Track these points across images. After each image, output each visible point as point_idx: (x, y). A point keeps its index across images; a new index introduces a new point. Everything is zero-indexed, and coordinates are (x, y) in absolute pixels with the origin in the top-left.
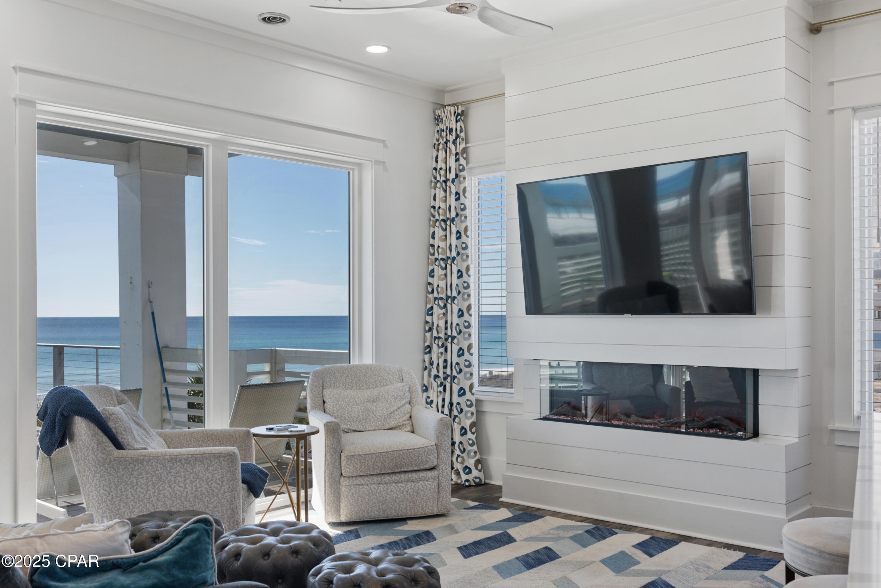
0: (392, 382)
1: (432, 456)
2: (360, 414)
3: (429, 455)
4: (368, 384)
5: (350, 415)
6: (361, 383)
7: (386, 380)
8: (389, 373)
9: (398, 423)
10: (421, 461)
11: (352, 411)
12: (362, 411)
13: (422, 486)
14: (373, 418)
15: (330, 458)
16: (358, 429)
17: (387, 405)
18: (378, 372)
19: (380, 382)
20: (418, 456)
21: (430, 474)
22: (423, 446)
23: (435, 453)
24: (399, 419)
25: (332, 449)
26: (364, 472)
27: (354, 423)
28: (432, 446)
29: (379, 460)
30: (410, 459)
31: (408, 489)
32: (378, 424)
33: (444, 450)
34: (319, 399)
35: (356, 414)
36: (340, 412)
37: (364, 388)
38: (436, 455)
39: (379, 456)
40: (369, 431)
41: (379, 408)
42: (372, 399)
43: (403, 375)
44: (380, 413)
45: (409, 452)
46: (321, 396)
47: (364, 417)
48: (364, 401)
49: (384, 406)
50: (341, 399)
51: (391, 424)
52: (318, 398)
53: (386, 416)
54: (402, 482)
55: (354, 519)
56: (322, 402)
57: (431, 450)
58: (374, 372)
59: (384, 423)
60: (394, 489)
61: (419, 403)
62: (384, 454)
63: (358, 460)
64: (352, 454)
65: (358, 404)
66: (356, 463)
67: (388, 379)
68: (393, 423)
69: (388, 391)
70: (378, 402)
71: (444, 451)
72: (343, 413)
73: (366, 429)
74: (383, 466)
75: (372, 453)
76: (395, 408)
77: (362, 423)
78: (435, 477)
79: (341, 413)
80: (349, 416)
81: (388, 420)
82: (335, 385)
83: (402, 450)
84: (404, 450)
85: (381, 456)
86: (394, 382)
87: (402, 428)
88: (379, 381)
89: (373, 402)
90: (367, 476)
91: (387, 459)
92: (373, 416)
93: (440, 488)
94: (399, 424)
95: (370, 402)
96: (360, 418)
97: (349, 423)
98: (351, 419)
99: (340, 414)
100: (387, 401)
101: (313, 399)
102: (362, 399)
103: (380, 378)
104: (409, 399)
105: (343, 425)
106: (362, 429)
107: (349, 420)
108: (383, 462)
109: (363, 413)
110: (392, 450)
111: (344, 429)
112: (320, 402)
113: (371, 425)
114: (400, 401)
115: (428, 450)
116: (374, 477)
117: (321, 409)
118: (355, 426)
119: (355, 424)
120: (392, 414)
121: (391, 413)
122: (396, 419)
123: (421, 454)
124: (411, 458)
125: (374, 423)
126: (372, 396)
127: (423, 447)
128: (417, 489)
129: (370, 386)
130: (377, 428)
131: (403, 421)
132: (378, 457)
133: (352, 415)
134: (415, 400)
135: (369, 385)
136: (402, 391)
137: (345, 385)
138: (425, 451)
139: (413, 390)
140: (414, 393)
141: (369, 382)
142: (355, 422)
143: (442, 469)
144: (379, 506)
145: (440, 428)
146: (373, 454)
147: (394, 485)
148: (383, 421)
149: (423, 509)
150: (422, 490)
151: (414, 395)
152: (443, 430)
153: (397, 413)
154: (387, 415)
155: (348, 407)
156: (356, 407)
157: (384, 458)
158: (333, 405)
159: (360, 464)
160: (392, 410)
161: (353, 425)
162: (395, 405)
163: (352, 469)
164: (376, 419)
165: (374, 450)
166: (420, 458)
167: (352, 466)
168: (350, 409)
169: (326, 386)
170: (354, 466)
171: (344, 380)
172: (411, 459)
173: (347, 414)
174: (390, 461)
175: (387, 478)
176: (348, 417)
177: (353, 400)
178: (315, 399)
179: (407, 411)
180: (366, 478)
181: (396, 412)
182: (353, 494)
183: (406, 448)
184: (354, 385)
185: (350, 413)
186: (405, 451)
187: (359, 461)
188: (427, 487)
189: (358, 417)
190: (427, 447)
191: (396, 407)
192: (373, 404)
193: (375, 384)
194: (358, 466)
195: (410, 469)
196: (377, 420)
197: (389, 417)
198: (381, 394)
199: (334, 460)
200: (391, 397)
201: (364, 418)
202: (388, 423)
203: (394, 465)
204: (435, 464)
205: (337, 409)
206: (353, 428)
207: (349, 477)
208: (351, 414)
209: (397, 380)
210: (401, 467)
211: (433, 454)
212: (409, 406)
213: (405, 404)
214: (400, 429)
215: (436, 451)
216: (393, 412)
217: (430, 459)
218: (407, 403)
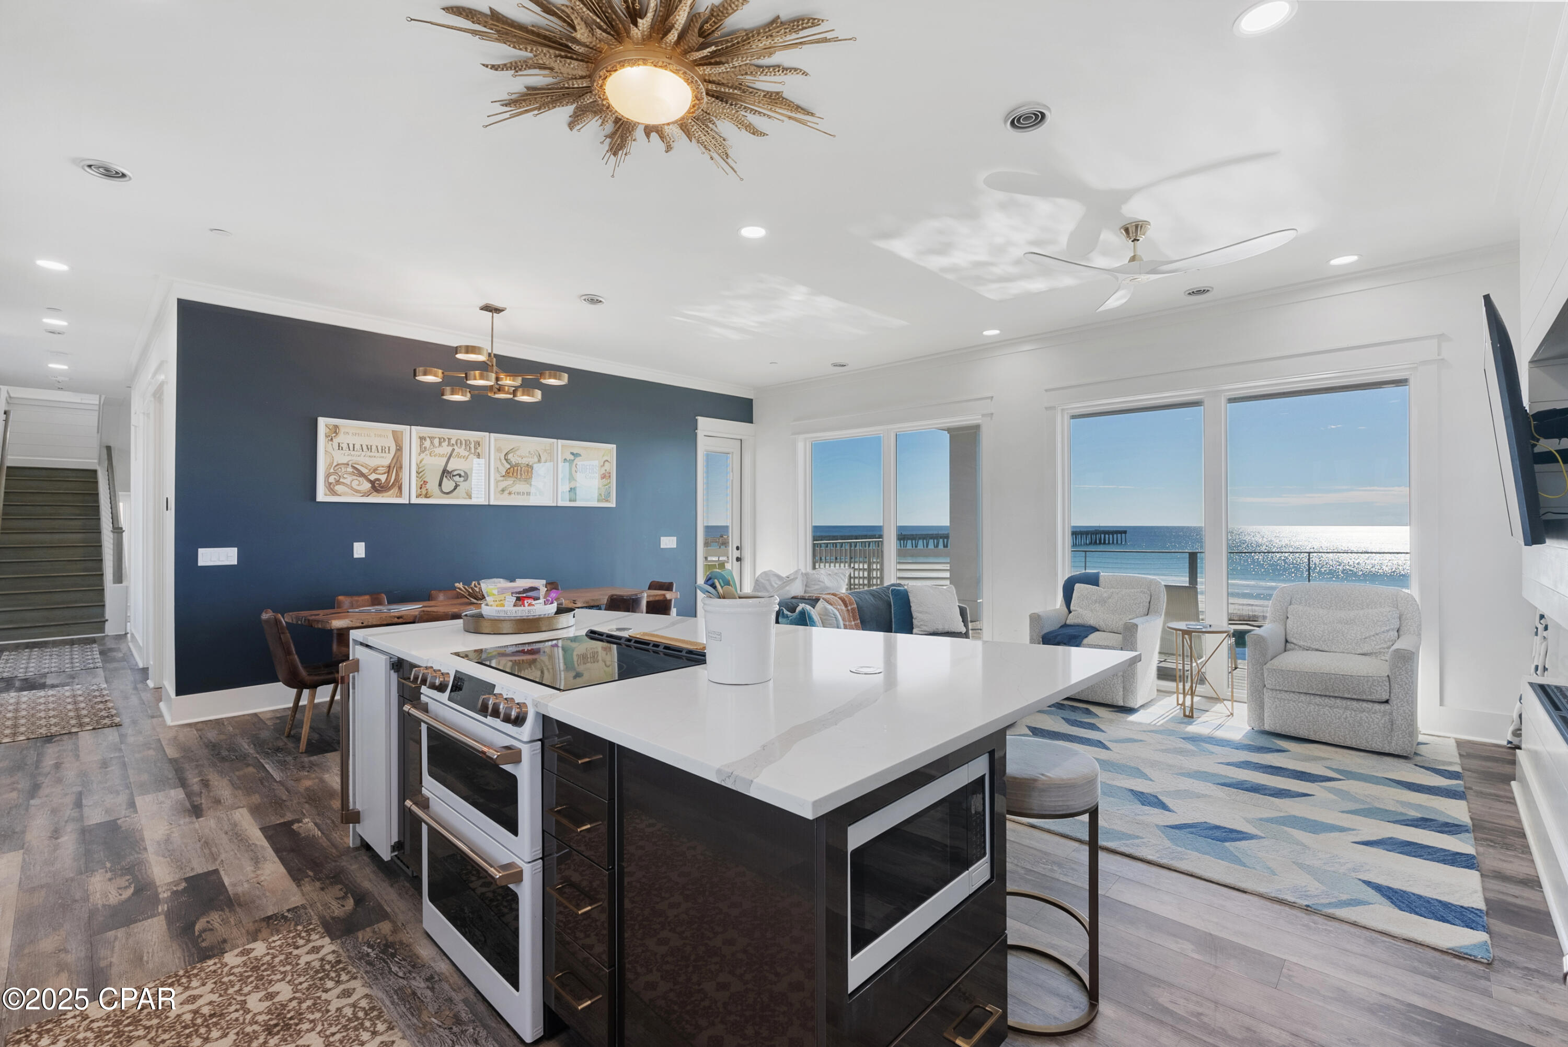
0: (1383, 606)
1: (1380, 688)
2: (1325, 634)
3: (1375, 686)
5: (1313, 634)
7: (1376, 603)
8: (1380, 596)
9: (1373, 650)
10: (1363, 691)
11: (1315, 630)
12: (1328, 631)
13: (1367, 717)
14: (1343, 640)
15: (1252, 667)
16: (1320, 649)
17: (1363, 629)
18: (1368, 594)
20: (1358, 685)
21: (1377, 707)
22: (1365, 676)
23: (1385, 685)
24: (1376, 645)
26: (1288, 688)
27: (1316, 641)
28: (1379, 677)
29: (1305, 679)
31: (1347, 717)
32: (1347, 647)
34: (1281, 614)
35: (1319, 634)
36: (1299, 629)
37: (1346, 608)
38: (1387, 688)
40: (1335, 652)
41: (1352, 631)
42: (1345, 621)
43: (1398, 599)
44: (1351, 636)
45: (1344, 678)
46: (1285, 611)
47: (1329, 637)
48: (1334, 622)
49: (1359, 630)
50: (1304, 616)
51: (1364, 650)
53: (1359, 641)
54: (1338, 707)
55: (1279, 731)
56: (1286, 617)
57: (1379, 682)
58: (1363, 593)
59: (1356, 647)
60: (1327, 712)
61: (1412, 632)
62: (1310, 674)
64: (1275, 668)
65: (1325, 624)
66: (1278, 678)
67: (1378, 603)
68: (1366, 648)
70: (1352, 625)
71: (1399, 686)
72: (1303, 631)
73: (1331, 650)
74: (1309, 686)
76: (1372, 634)
77: (1327, 644)
78: (1384, 711)
79: (1301, 630)
81: (1361, 645)
83: (1334, 674)
84: (1337, 675)
86: (1385, 606)
87: (1380, 656)
89: (1346, 624)
90: (1294, 692)
91: (1314, 680)
92: (1343, 638)
93: (1394, 726)
94: (1375, 651)
95: (1342, 623)
97: (1310, 641)
98: (1313, 637)
99: (1299, 631)
100: (1364, 625)
101: (1274, 613)
102: (1331, 620)
103: (1368, 601)
104: (1397, 627)
106: (1327, 649)
107: (1310, 638)
108: (1309, 682)
109: (1329, 634)
110: (1322, 672)
111: (1303, 646)
112: (1282, 618)
113: (1338, 647)
114: (1381, 627)
115: (1374, 680)
116: (1302, 695)
117: (1281, 625)
118: (1317, 645)
120: (1368, 640)
121: (1365, 638)
122: (1372, 645)
123: (1363, 683)
124: (1347, 684)
125: (1342, 646)
126: (1345, 618)
127: (1367, 677)
128: (1359, 719)
130: (1346, 651)
131: (1381, 649)
133: (1315, 634)
134: (1406, 629)
137: (1321, 603)
138: (1368, 681)
139: (1406, 617)
140: (1407, 621)
141: (1353, 604)
142: (1318, 641)
143: (1397, 705)
144: (1309, 726)
145: (1393, 660)
147: (1327, 708)
148: (1354, 645)
149: (1368, 742)
150: (1366, 722)
151: (1407, 623)
152: (1396, 663)
154: (1361, 639)
155: (1311, 625)
156: (1322, 626)
157: (1311, 678)
158: (1294, 622)
160: (1368, 635)
161: (1314, 644)
162: (1373, 630)
163: (1274, 683)
164: (1346, 641)
166: (1360, 687)
168: (1313, 627)
170: (1276, 679)
171: (1321, 599)
172: (1346, 686)
173: (1308, 632)
174: (1317, 683)
175: (1318, 700)
176: (1310, 635)
177: (1320, 619)
179: (1389, 639)
180: (1292, 694)
181: (1373, 638)
182: (1276, 707)
183: (1340, 674)
187: (1281, 676)
188: (1373, 720)
189: (1322, 637)
191: (1374, 633)
192: (1346, 626)
194: (1282, 681)
195: (1346, 696)
196: (1347, 643)
197: (1363, 642)
198: (1358, 618)
200: (1369, 622)
201: (1330, 639)
202: (1361, 648)
203: (1325, 687)
204: (1387, 697)
205: (1297, 625)
206: (1314, 647)
208: (1314, 632)
210: (1334, 692)
211: (1381, 686)
212: (1396, 633)
213: (1388, 631)
214: (1377, 657)
215: (1387, 684)
216: (1370, 637)
217: (1377, 691)
218: (1393, 630)
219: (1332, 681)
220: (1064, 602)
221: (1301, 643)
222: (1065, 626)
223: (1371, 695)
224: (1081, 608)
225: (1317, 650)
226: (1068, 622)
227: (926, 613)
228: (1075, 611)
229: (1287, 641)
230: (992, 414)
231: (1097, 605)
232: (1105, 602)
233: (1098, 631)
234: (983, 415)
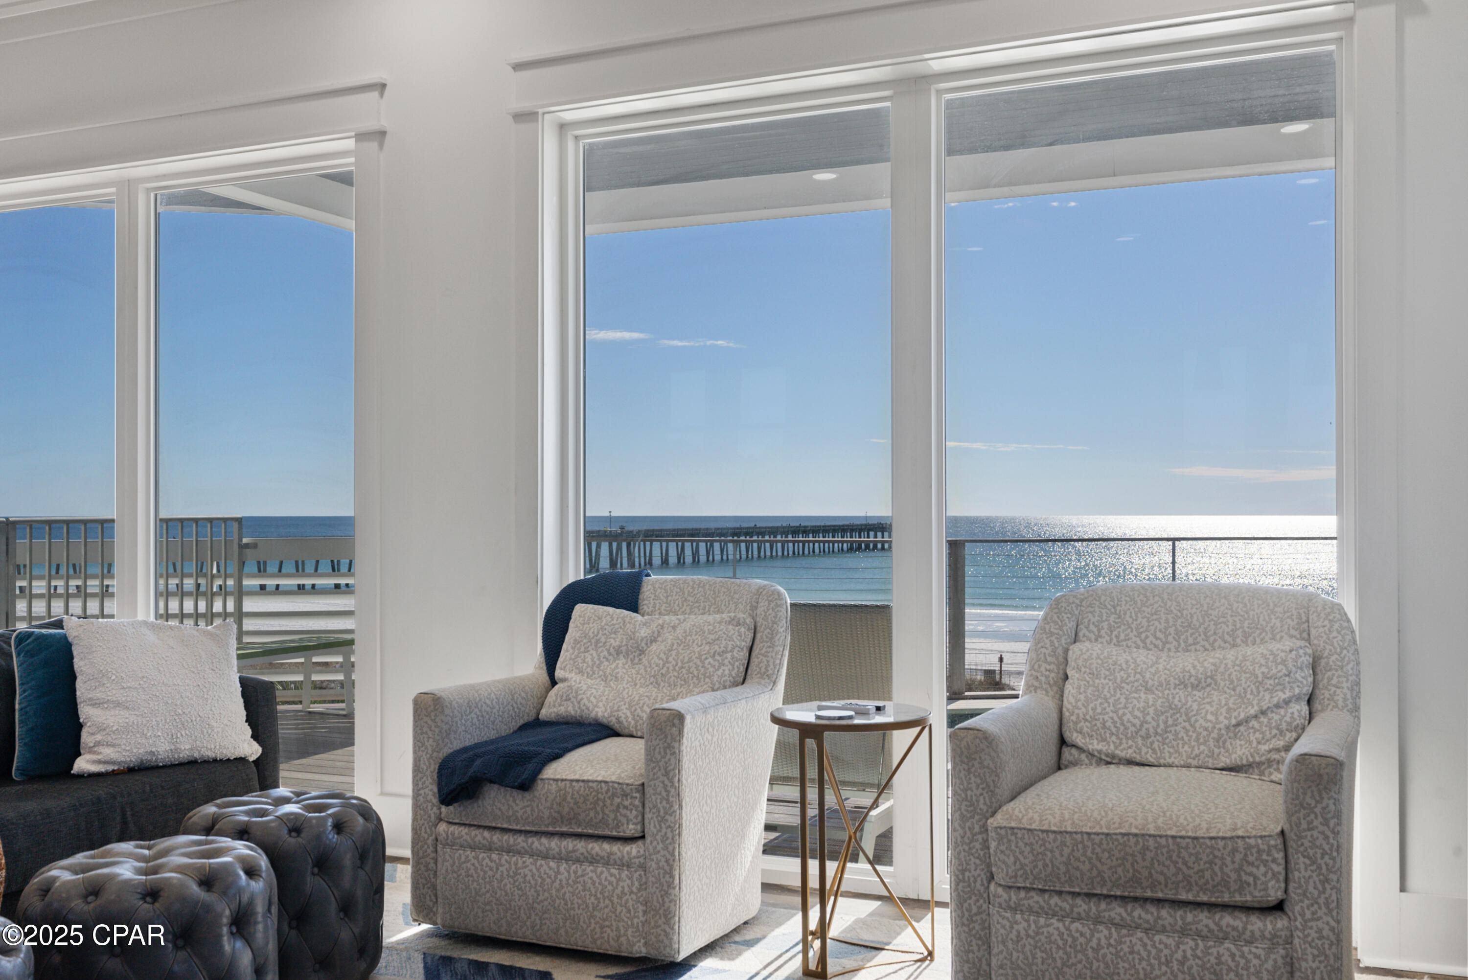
0: (1278, 637)
1: (1262, 869)
2: (1149, 718)
3: (1251, 864)
4: (1212, 639)
5: (1121, 718)
6: (1192, 634)
7: (1263, 630)
8: (1273, 612)
9: (1252, 756)
10: (1223, 879)
11: (1126, 708)
12: (1156, 710)
13: (1232, 955)
14: (1187, 731)
15: (960, 825)
16: (1138, 758)
17: (1231, 701)
18: (1245, 605)
19: (1246, 636)
20: (1211, 863)
21: (1257, 923)
22: (1229, 834)
23: (1274, 860)
24: (1259, 743)
25: (965, 803)
26: (1045, 881)
27: (1127, 739)
28: (1261, 837)
29: (1084, 854)
30: (1180, 865)
31: (1185, 957)
32: (1197, 751)
33: (1309, 858)
34: (1052, 667)
35: (1136, 717)
36: (1092, 705)
37: (1198, 647)
38: (1280, 869)
39: (1082, 842)
40: (1170, 766)
41: (1208, 707)
42: (1192, 679)
43: (1311, 617)
44: (1207, 721)
45: (1178, 845)
46: (1061, 659)
47: (1158, 725)
48: (1168, 683)
49: (1223, 702)
50: (1103, 671)
51: (1234, 756)
52: (1050, 664)
53: (1223, 732)
54: (1164, 930)
56: (1061, 675)
57: (1259, 851)
58: (1235, 605)
59: (1216, 750)
60: (1139, 947)
61: (1340, 703)
62: (1097, 839)
63: (1026, 844)
64: (1013, 824)
65: (1148, 690)
66: (1022, 853)
67: (1268, 629)
68: (1239, 752)
69: (1242, 661)
70: (1208, 689)
71: (1307, 861)
72: (1099, 710)
73: (1162, 761)
74: (1095, 872)
75: (1063, 829)
76: (1252, 712)
77: (1152, 743)
79: (1094, 709)
80: (1116, 718)
81: (1228, 744)
82: (1115, 633)
83: (1154, 836)
84: (1161, 836)
85: (1089, 844)
86: (1282, 638)
87: (1267, 772)
88: (1244, 632)
89: (1195, 687)
90: (1060, 892)
91: (1106, 855)
92: (1188, 727)
93: (1297, 975)
94: (1257, 759)
95: (1186, 687)
96: (1147, 729)
97: (1114, 738)
98: (1122, 728)
99: (1091, 712)
100: (1234, 690)
101: (1036, 667)
102: (1162, 679)
103: (1246, 624)
104: (1307, 689)
105: (1095, 742)
106: (1151, 759)
107: (1114, 730)
108: (1094, 861)
109: (1158, 716)
110: (1123, 831)
111: (1100, 752)
112: (1053, 675)
113: (1177, 751)
114: (1271, 691)
115: (1249, 847)
116: (1079, 900)
117: (1051, 693)
118: (1130, 747)
119: (1130, 742)
120: (1242, 728)
121: (1238, 724)
122: (1250, 743)
123: (1222, 859)
124: (1185, 863)
125: (1186, 747)
126: (1193, 672)
127: (1232, 838)
128: (1213, 960)
129: (1216, 644)
130: (1194, 763)
131: (1270, 751)
132: (1080, 846)
133: (1125, 718)
134: (1327, 695)
135: (1215, 641)
136: (1283, 662)
137: (1143, 636)
138: (1235, 850)
139: (1327, 663)
140: (1329, 674)
141: (1215, 633)
142: (1133, 738)
143: (1303, 913)
145: (1296, 785)
146: (1067, 832)
147: (1138, 933)
148: (1211, 743)
150: (1231, 969)
151: (1330, 679)
152: (1305, 794)
153: (1257, 726)
154: (1227, 728)
155: (1118, 695)
156: (1143, 696)
157: (1098, 850)
158: (1079, 687)
159: (1031, 858)
160: (1242, 716)
161: (1124, 745)
162: (1255, 702)
163: (1013, 868)
164: (1194, 735)
165: (1073, 823)
166: (1216, 869)
167: (1012, 859)
168: (1123, 700)
169: (1084, 636)
170: (1016, 859)
171: (1145, 623)
172: (1184, 868)
173: (1111, 714)
174: (1115, 863)
175: (1117, 911)
176: (1114, 722)
177: (1138, 676)
178: (1040, 666)
179: (1289, 724)
180: (1055, 899)
181: (1254, 723)
182: (1020, 934)
183: (1169, 833)
184: (1170, 638)
185: (1121, 712)
186: (1163, 841)
187: (1028, 849)
188: (1248, 961)
189: (1141, 726)
190: (1243, 837)
191: (1256, 708)
192: (1195, 692)
193: (1230, 639)
194: (1027, 861)
195: (1184, 897)
196: (1197, 739)
197: (1231, 734)
198: (1221, 669)
199: (968, 834)
200: (1247, 679)
201: (1159, 731)
202: (1227, 751)
203: (1130, 875)
204: (1280, 894)
205: (1086, 697)
206: (1122, 754)
207: (1010, 887)
208: (1124, 714)
209: (1293, 632)
210: (1152, 887)
211: (1265, 863)
212: (1305, 709)
213: (1287, 702)
214: (1262, 773)
215: (1280, 856)
216: (1247, 720)
217: (1256, 878)
218: (1298, 698)
219: (1149, 855)
220: (543, 660)
221: (1095, 745)
222: (537, 723)
223: (1240, 890)
224: (581, 672)
225: (1130, 762)
226: (546, 713)
227: (118, 704)
228: (564, 680)
229: (1063, 742)
230: (383, 134)
231: (621, 661)
232: (642, 652)
233: (616, 734)
234: (361, 137)
